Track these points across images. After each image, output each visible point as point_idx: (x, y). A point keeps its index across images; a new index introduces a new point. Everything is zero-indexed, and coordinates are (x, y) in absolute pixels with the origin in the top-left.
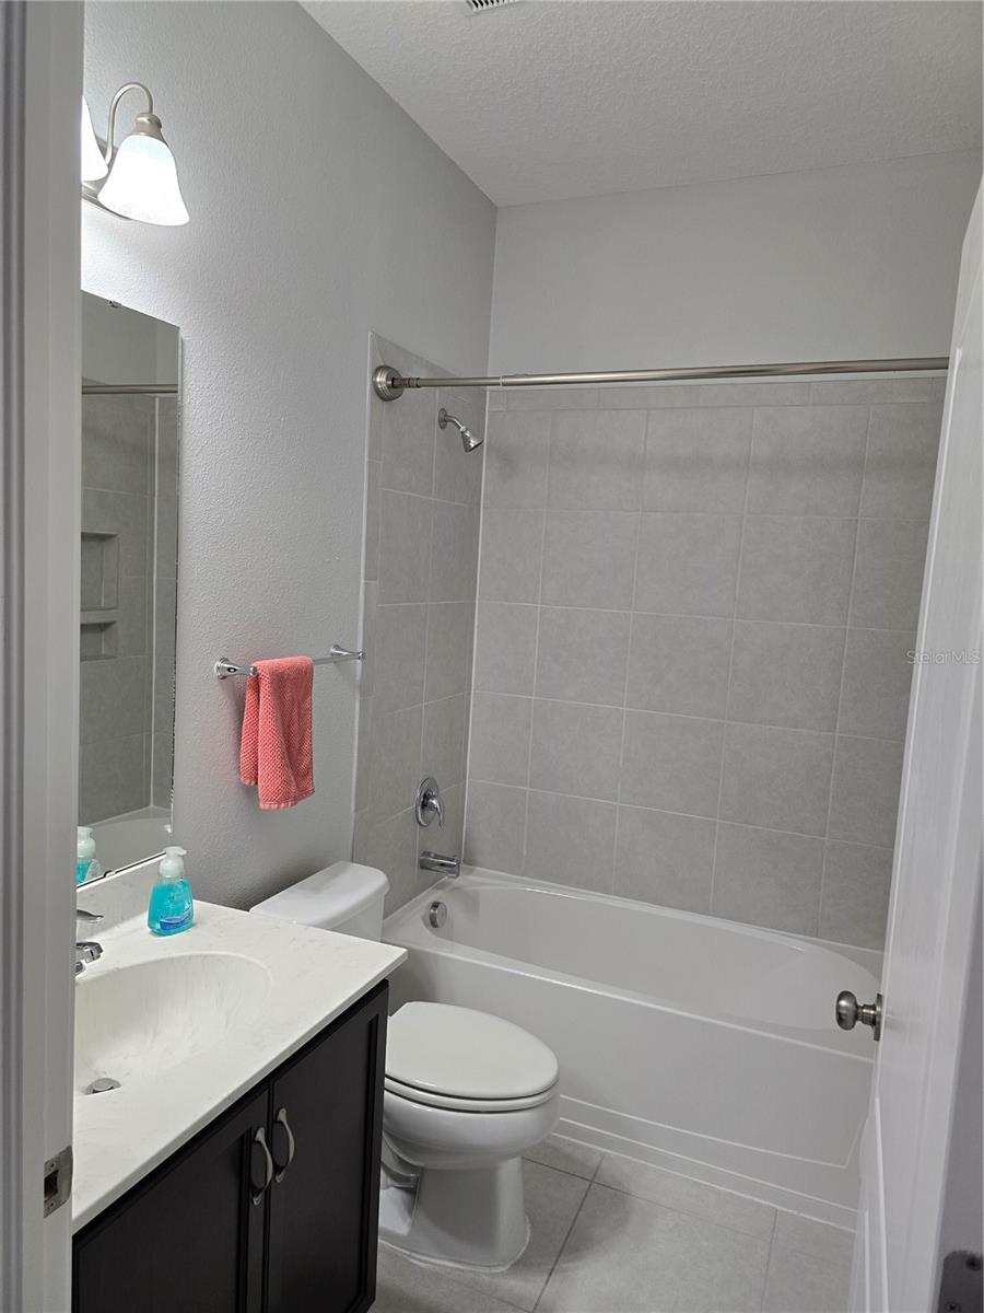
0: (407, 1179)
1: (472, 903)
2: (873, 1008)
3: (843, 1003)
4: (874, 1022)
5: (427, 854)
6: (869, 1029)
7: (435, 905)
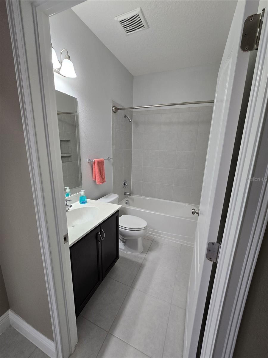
0: (124, 241)
1: (133, 200)
2: (198, 211)
3: (193, 210)
4: (198, 213)
5: (125, 192)
6: (197, 214)
7: (127, 201)
